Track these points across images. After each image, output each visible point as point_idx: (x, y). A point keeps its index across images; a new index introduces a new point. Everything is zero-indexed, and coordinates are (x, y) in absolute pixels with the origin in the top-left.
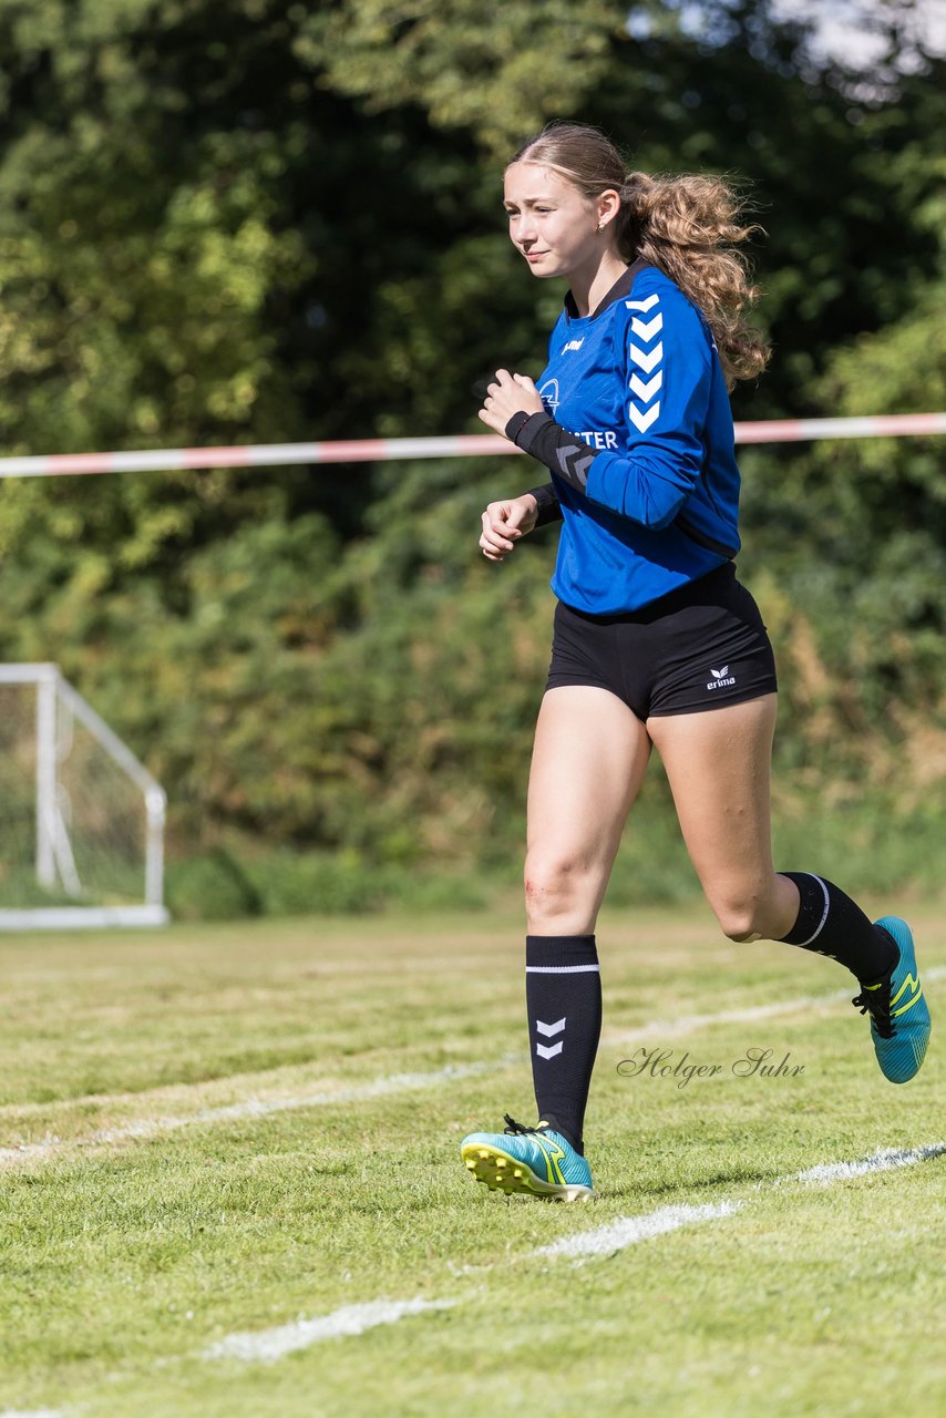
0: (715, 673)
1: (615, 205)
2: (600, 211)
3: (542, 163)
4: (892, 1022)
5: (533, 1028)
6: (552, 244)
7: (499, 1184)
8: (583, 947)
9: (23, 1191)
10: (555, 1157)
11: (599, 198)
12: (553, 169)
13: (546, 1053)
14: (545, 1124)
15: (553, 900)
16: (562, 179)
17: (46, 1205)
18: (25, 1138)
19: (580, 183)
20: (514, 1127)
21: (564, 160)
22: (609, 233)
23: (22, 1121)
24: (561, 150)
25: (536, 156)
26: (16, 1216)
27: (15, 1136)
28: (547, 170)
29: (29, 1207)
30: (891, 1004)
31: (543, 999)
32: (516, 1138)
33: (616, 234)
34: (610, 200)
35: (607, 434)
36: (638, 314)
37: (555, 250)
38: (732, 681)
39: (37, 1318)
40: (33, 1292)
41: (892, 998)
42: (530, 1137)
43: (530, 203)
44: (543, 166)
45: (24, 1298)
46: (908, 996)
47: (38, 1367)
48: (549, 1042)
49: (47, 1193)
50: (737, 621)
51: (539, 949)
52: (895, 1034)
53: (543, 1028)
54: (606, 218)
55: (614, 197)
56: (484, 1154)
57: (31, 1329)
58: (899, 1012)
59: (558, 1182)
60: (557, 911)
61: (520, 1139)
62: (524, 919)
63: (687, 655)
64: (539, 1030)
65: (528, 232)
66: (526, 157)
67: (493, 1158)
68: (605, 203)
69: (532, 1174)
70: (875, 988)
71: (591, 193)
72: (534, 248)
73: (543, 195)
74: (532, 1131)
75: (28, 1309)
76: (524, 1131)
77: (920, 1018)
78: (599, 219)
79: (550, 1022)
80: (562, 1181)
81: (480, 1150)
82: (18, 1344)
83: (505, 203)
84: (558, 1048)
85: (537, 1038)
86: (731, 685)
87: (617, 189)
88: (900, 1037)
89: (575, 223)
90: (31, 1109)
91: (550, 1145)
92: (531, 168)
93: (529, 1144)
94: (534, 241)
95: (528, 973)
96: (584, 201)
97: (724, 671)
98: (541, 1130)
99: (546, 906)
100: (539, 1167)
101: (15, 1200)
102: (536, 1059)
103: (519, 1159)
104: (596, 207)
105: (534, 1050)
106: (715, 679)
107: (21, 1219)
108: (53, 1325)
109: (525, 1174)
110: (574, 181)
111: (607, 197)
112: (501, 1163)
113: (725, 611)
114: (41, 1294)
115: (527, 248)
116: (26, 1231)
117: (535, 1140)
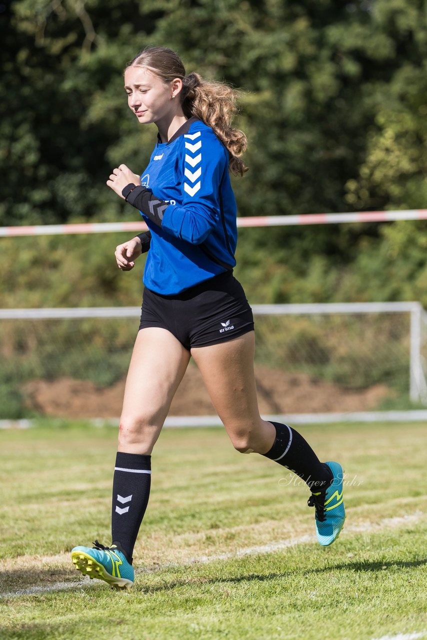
0: (223, 325)
1: (180, 86)
2: (172, 89)
3: (142, 66)
4: (324, 513)
5: (115, 498)
6: (149, 107)
7: (89, 573)
8: (144, 461)
9: (406, 536)
10: (118, 563)
11: (171, 83)
12: (148, 69)
13: (120, 511)
14: (114, 546)
15: (133, 436)
16: (153, 74)
17: (416, 542)
18: (407, 512)
19: (161, 76)
20: (98, 546)
21: (153, 64)
22: (177, 100)
23: (406, 505)
24: (152, 59)
25: (139, 63)
26: (403, 547)
27: (402, 512)
28: (145, 69)
29: (409, 543)
30: (325, 504)
31: (121, 484)
32: (100, 551)
33: (181, 101)
34: (178, 84)
35: (171, 201)
36: (190, 141)
37: (150, 110)
38: (232, 327)
39: (412, 592)
40: (410, 581)
41: (326, 501)
42: (107, 552)
43: (137, 87)
44: (143, 68)
45: (406, 583)
46: (334, 501)
47: (412, 613)
48: (122, 506)
49: (417, 537)
50: (232, 299)
51: (123, 459)
52: (326, 520)
53: (120, 499)
54: (176, 92)
55: (179, 82)
56: (82, 557)
57: (409, 598)
58: (329, 509)
59: (117, 576)
60: (134, 442)
61: (101, 552)
62: (117, 444)
63: (209, 315)
64: (118, 499)
65: (136, 101)
66: (135, 64)
67: (86, 560)
68: (175, 85)
69: (104, 570)
70: (317, 494)
71: (167, 80)
72: (140, 109)
73: (143, 82)
74: (108, 549)
75: (408, 588)
76: (103, 548)
77: (339, 514)
78: (173, 94)
79: (124, 496)
80: (119, 575)
81: (80, 554)
82: (403, 604)
83: (125, 87)
84: (126, 510)
85: (116, 503)
86: (232, 329)
87: (181, 78)
88: (327, 522)
89: (160, 96)
90: (409, 500)
91: (115, 557)
92: (137, 69)
93: (105, 555)
94: (140, 106)
95: (115, 470)
96: (164, 84)
97: (228, 323)
98: (113, 549)
99: (128, 439)
100: (109, 568)
101: (402, 540)
102: (114, 514)
103: (99, 562)
104: (170, 87)
105: (114, 509)
106: (224, 327)
107: (405, 549)
108: (419, 595)
109: (101, 570)
110: (158, 75)
111: (176, 82)
112: (90, 562)
113: (226, 294)
114: (413, 581)
115: (136, 109)
116: (407, 553)
117: (109, 554)
